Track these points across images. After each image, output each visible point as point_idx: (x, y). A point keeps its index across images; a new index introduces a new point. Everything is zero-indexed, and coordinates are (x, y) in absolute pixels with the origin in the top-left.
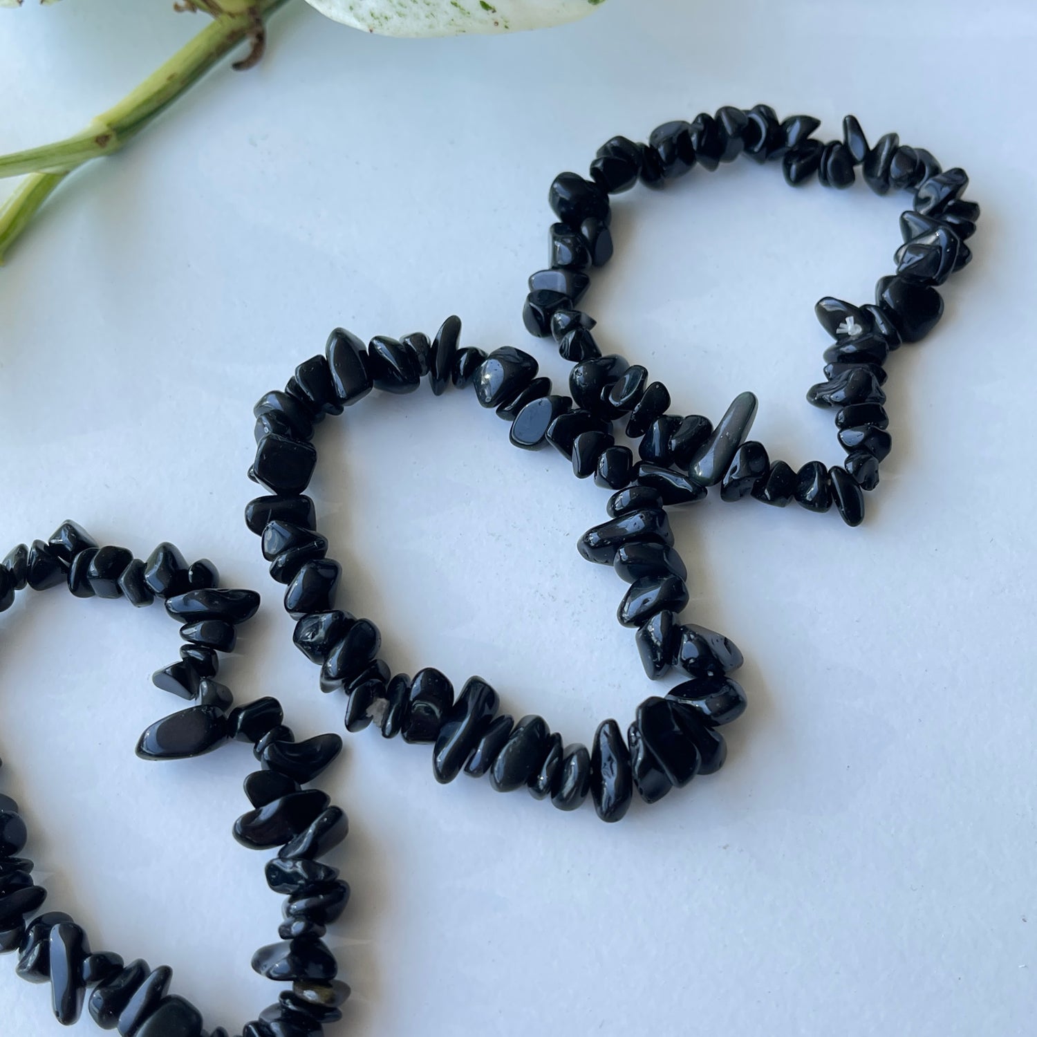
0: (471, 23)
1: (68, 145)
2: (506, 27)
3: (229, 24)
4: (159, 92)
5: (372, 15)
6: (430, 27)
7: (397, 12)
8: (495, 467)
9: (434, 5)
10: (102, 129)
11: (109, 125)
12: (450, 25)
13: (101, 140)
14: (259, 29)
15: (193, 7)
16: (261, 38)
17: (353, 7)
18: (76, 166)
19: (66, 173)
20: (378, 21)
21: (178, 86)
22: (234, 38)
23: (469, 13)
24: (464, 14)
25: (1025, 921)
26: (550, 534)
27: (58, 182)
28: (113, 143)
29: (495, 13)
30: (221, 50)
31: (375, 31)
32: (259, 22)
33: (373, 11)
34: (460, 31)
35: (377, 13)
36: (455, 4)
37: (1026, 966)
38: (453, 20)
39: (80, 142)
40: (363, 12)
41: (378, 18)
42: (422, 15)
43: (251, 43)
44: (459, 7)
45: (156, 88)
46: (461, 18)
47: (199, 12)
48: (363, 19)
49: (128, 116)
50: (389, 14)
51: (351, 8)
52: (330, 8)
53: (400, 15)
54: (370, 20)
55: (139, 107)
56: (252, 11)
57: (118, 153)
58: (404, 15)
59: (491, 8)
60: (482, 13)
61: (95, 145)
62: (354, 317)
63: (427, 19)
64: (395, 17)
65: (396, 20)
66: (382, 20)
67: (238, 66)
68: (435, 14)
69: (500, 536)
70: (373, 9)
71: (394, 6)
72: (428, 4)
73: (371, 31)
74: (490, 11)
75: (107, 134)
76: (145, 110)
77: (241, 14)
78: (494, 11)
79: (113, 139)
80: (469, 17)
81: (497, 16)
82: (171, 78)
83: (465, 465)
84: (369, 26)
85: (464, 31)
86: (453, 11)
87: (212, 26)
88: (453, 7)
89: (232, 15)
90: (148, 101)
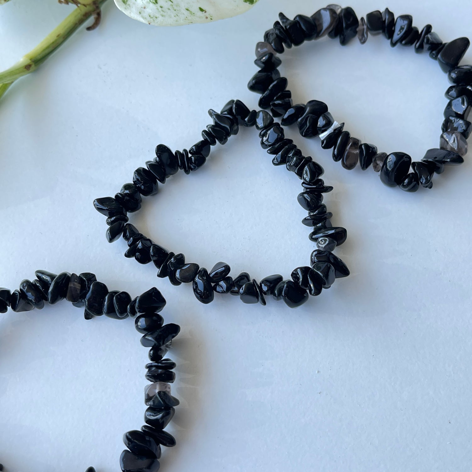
0: (195, 19)
1: (12, 71)
2: (211, 19)
3: (84, 10)
4: (53, 43)
5: (150, 16)
6: (177, 21)
7: (161, 15)
8: (214, 221)
9: (178, 10)
10: (28, 62)
11: (31, 59)
12: (186, 20)
13: (28, 67)
14: (98, 11)
15: (67, 2)
16: (99, 14)
17: (141, 12)
18: (16, 79)
19: (12, 82)
20: (152, 19)
21: (61, 40)
22: (86, 16)
23: (194, 14)
24: (192, 14)
25: (450, 423)
26: (240, 251)
27: (8, 87)
28: (33, 68)
29: (206, 13)
30: (81, 21)
31: (152, 24)
32: (98, 8)
33: (150, 14)
34: (190, 22)
35: (152, 16)
36: (188, 10)
37: (450, 443)
38: (187, 17)
39: (18, 69)
40: (146, 15)
41: (152, 18)
42: (173, 15)
43: (95, 18)
44: (190, 11)
45: (52, 41)
46: (190, 16)
47: (70, 4)
48: (145, 18)
49: (39, 55)
50: (157, 15)
51: (140, 13)
52: (130, 13)
53: (162, 16)
54: (149, 18)
55: (44, 50)
56: (94, 3)
58: (164, 16)
59: (204, 11)
60: (200, 13)
61: (25, 69)
62: (149, 151)
63: (175, 17)
64: (160, 17)
65: (160, 18)
66: (154, 18)
67: (89, 29)
68: (178, 15)
69: (218, 253)
70: (150, 13)
71: (160, 12)
72: (175, 10)
73: (149, 24)
74: (204, 12)
75: (31, 64)
76: (47, 51)
77: (89, 5)
78: (206, 12)
79: (33, 66)
80: (194, 15)
81: (207, 14)
82: (58, 36)
83: (201, 220)
84: (148, 21)
85: (192, 23)
86: (187, 13)
87: (76, 10)
88: (187, 11)
89: (85, 5)
90: (48, 47)
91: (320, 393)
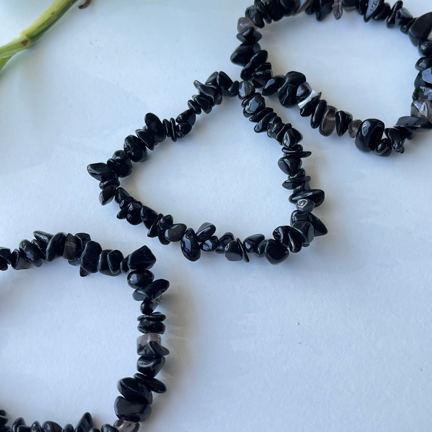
1: (11, 46)
4: (48, 20)
8: (200, 185)
10: (24, 38)
11: (27, 36)
13: (24, 43)
18: (14, 54)
19: (10, 57)
21: (56, 17)
25: (422, 370)
26: (224, 213)
27: (7, 61)
28: (29, 43)
30: (73, 0)
39: (15, 44)
45: (46, 19)
49: (35, 31)
55: (40, 27)
57: (32, 47)
61: (22, 45)
62: (138, 121)
67: (81, 7)
69: (204, 215)
75: (27, 40)
76: (42, 28)
79: (29, 42)
82: (52, 13)
83: (188, 185)
90: (43, 24)
91: (300, 343)
